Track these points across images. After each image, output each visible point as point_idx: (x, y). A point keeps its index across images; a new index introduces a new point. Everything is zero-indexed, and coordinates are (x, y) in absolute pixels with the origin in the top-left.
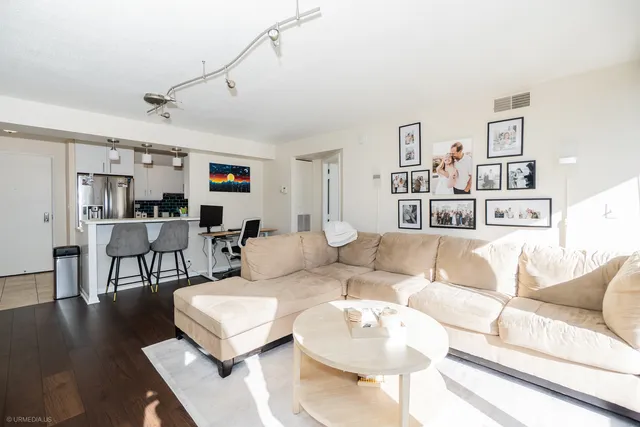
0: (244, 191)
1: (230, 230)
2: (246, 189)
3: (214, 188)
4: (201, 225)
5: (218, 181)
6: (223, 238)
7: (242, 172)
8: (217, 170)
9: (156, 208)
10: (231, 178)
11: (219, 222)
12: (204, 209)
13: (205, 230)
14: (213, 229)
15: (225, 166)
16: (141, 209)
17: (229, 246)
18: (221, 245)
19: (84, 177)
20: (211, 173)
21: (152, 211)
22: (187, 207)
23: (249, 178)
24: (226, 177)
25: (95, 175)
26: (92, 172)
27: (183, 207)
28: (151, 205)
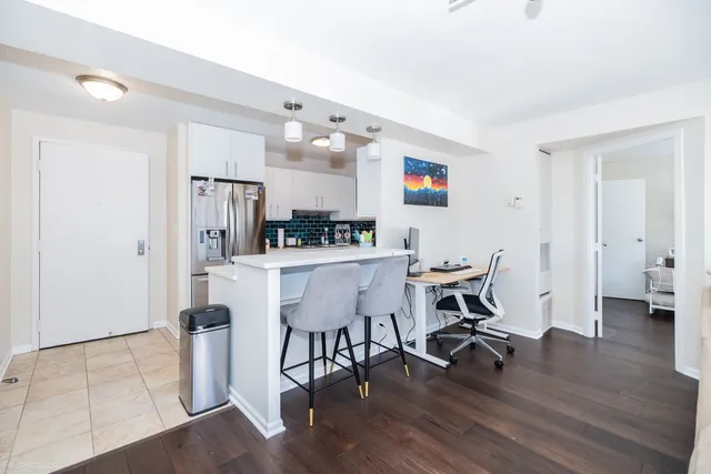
0: (441, 204)
5: (414, 187)
7: (439, 174)
9: (281, 232)
10: (427, 182)
15: (421, 162)
19: (200, 183)
20: (406, 173)
21: (276, 236)
22: (374, 230)
23: (446, 184)
24: (422, 180)
25: (216, 180)
26: (212, 175)
27: (368, 231)
28: (272, 227)
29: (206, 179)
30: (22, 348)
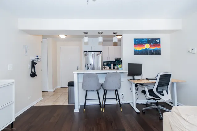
0: (156, 54)
1: (147, 79)
2: (158, 52)
3: (137, 53)
4: (129, 75)
5: (139, 49)
6: (142, 85)
7: (155, 42)
8: (138, 42)
9: (112, 65)
10: (147, 46)
11: (140, 74)
12: (130, 65)
13: (131, 77)
14: (136, 77)
15: (143, 39)
16: (107, 65)
17: (146, 90)
18: (141, 89)
19: (85, 53)
20: (135, 44)
21: (111, 66)
22: (122, 64)
23: (160, 46)
24: (144, 46)
25: (89, 52)
26: (88, 51)
27: (120, 65)
28: (110, 63)
29: (87, 52)
30: (59, 87)
